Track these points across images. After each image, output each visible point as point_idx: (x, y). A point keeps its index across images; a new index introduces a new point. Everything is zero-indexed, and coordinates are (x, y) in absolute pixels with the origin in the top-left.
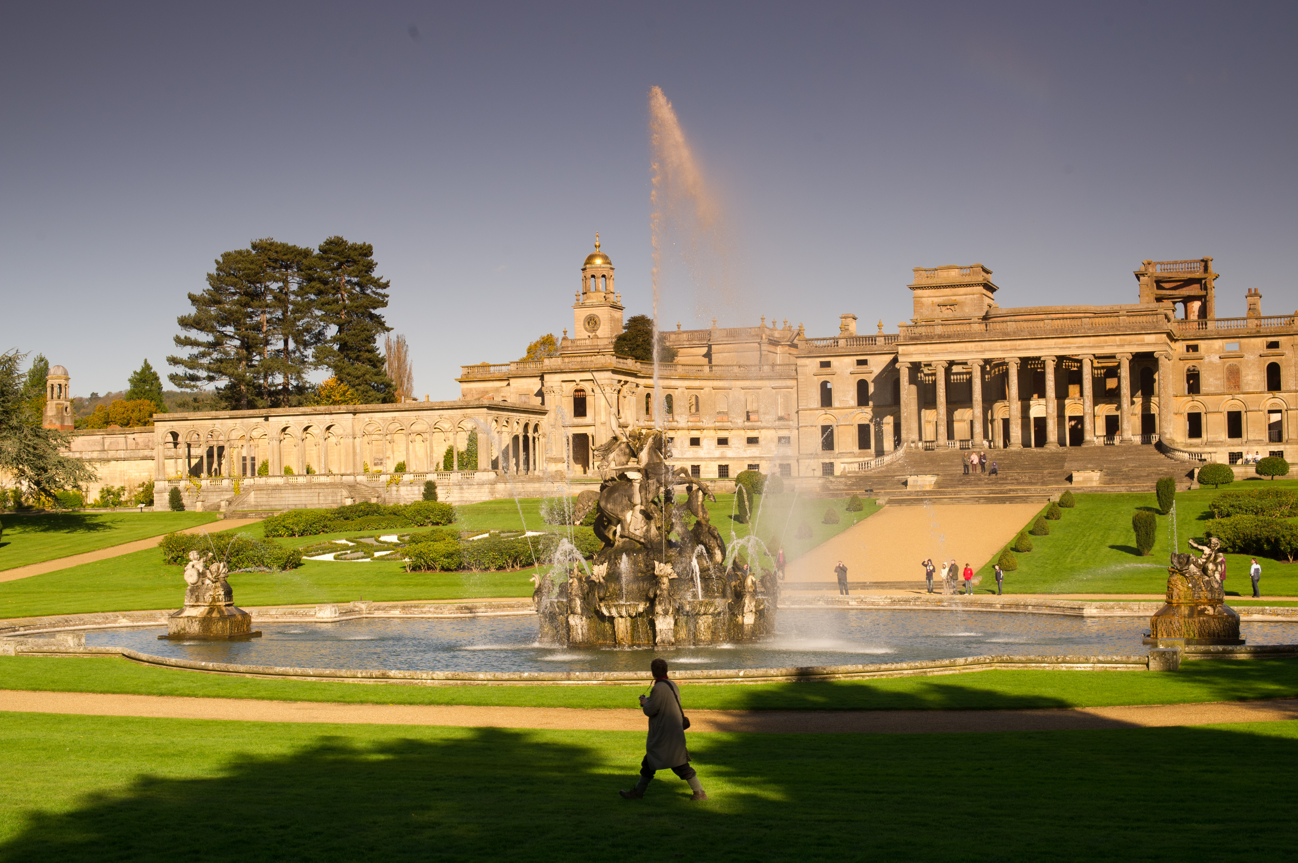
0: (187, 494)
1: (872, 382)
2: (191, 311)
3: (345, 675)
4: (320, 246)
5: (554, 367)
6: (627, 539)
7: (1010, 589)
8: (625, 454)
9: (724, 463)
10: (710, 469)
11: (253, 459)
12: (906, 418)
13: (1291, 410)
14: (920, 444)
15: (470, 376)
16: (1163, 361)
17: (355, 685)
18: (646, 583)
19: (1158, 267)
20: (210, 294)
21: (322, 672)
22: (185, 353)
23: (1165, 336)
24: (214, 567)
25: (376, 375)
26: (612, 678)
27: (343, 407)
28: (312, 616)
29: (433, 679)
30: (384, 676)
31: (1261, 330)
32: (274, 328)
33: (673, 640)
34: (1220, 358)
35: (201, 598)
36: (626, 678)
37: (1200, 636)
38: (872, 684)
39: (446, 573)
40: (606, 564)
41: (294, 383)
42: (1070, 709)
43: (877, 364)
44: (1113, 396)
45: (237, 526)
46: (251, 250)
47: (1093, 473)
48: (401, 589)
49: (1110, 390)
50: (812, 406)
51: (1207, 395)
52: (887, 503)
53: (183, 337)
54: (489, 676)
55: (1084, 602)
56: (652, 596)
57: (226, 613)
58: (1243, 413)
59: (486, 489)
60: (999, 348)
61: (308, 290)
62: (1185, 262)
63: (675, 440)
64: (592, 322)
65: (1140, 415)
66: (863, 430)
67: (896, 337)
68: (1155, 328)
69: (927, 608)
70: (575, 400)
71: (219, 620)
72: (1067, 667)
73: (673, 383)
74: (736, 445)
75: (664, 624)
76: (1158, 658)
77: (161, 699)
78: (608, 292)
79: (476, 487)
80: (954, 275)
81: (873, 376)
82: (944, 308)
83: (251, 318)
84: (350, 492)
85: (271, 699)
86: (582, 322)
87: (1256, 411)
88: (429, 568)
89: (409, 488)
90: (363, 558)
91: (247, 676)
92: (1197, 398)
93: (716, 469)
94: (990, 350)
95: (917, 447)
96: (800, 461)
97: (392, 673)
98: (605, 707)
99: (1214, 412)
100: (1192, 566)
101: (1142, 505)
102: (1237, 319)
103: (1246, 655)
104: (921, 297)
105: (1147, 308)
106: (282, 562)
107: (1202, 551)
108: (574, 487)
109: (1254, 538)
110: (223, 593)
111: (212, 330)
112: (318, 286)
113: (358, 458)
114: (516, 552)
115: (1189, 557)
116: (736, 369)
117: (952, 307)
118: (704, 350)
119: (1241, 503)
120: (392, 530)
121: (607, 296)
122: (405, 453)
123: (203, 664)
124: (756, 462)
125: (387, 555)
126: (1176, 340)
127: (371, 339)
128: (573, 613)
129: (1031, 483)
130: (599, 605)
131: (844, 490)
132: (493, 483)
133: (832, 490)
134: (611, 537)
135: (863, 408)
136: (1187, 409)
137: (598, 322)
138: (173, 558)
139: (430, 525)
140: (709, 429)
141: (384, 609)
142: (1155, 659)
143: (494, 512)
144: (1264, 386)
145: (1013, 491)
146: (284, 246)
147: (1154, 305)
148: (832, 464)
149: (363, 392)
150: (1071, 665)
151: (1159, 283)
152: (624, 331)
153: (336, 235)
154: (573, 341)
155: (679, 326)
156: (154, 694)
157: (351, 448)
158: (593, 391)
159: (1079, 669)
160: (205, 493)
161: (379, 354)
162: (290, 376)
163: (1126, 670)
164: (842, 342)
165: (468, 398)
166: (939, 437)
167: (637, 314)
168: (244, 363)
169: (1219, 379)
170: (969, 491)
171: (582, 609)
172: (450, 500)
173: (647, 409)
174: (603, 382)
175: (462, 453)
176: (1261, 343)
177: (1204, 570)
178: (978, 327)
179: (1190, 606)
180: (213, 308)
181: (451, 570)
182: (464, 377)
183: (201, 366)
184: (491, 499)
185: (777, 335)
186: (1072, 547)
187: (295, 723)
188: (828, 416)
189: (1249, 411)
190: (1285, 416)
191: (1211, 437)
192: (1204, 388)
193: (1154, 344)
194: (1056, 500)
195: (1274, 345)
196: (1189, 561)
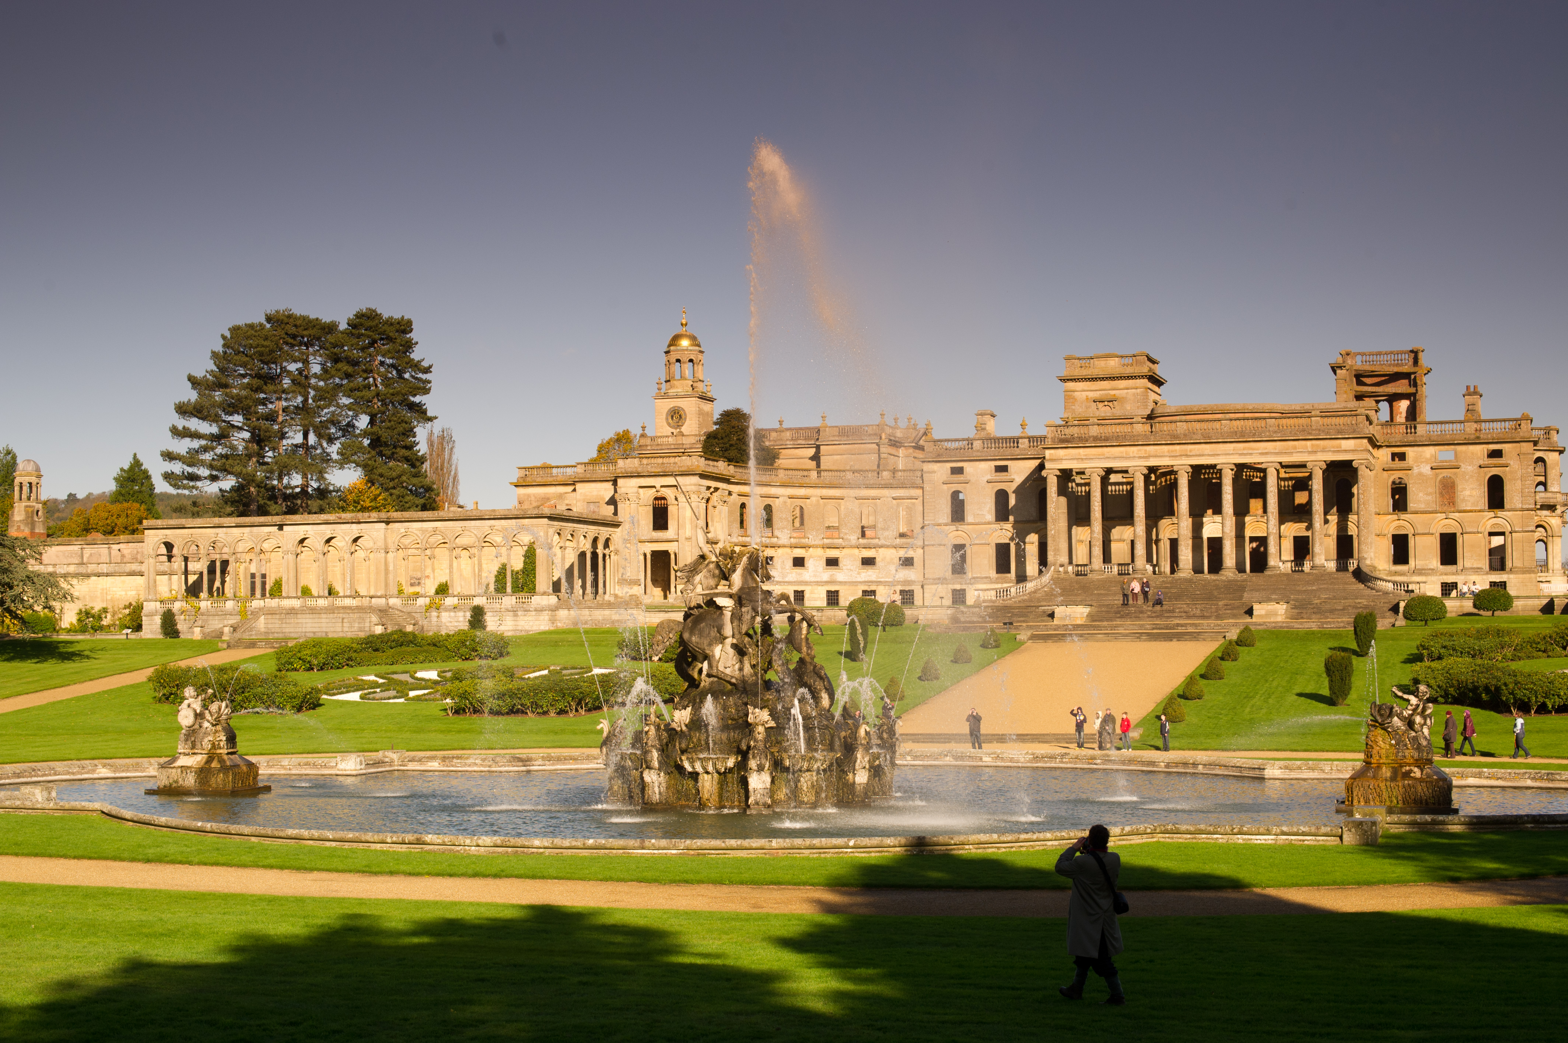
0: (182, 617)
1: (1014, 492)
2: (192, 396)
3: (372, 840)
4: (349, 320)
5: (629, 470)
6: (716, 679)
7: (1177, 744)
8: (714, 576)
9: (833, 588)
10: (816, 596)
11: (264, 576)
12: (1053, 536)
13: (1516, 532)
14: (1070, 568)
15: (528, 479)
16: (1363, 472)
17: (383, 852)
18: (737, 732)
19: (1359, 358)
20: (214, 376)
21: (343, 836)
22: (183, 446)
23: (1366, 441)
24: (214, 707)
25: (414, 476)
26: (694, 847)
27: (374, 515)
28: (332, 767)
29: (478, 846)
30: (419, 842)
31: (1482, 436)
32: (292, 418)
33: (769, 802)
34: (1432, 468)
35: (198, 745)
36: (712, 847)
37: (1404, 802)
38: (1009, 858)
39: (496, 718)
40: (689, 709)
41: (315, 485)
42: (1247, 890)
43: (1020, 471)
44: (1303, 513)
45: (243, 657)
46: (265, 323)
47: (1277, 605)
48: (441, 736)
49: (1300, 505)
50: (941, 521)
51: (1416, 513)
52: (1029, 639)
53: (180, 428)
54: (546, 842)
55: (1266, 761)
56: (745, 748)
57: (228, 763)
58: (1458, 535)
59: (545, 616)
60: (1167, 454)
61: (333, 372)
62: (1391, 353)
63: (774, 559)
64: (676, 416)
65: (1335, 536)
66: (1002, 551)
67: (1043, 438)
68: (1354, 431)
69: (1077, 766)
70: (655, 510)
71: (219, 771)
72: (1244, 840)
73: (773, 491)
74: (849, 567)
75: (758, 782)
76: (1353, 830)
77: (148, 866)
78: (696, 379)
79: (534, 613)
80: (1113, 365)
81: (1014, 486)
82: (1101, 405)
83: (265, 405)
84: (380, 618)
85: (281, 868)
86: (664, 416)
87: (1474, 533)
88: (476, 711)
89: (452, 614)
90: (395, 697)
91: (253, 839)
92: (1404, 516)
93: (824, 595)
94: (1156, 456)
95: (1066, 572)
96: (925, 587)
97: (429, 838)
98: (686, 882)
99: (1423, 534)
100: (1396, 719)
101: (1336, 645)
102: (1452, 422)
103: (1459, 827)
104: (1074, 391)
105: (1345, 407)
106: (297, 702)
107: (1408, 701)
108: (652, 615)
109: (1470, 686)
110: (224, 738)
111: (216, 419)
112: (345, 368)
113: (391, 576)
114: (581, 693)
115: (1392, 708)
116: (849, 475)
117: (1110, 404)
118: (812, 451)
119: (1456, 643)
120: (431, 664)
121: (695, 385)
122: (448, 571)
123: (199, 824)
124: (873, 588)
125: (425, 695)
126: (1379, 447)
127: (410, 432)
128: (649, 767)
129: (1203, 617)
130: (681, 760)
131: (978, 622)
132: (554, 609)
133: (965, 622)
134: (696, 676)
135: (1002, 523)
136: (1391, 529)
137: (683, 417)
138: (164, 695)
139: (477, 659)
140: (816, 547)
141: (420, 760)
142: (1350, 830)
143: (556, 644)
144: (1483, 502)
145: (1182, 626)
146: (304, 318)
147: (1353, 404)
148: (965, 590)
149: (399, 497)
150: (1249, 837)
151: (1359, 377)
152: (715, 427)
153: (368, 306)
154: (653, 439)
155: (781, 422)
156: (139, 861)
157: (383, 564)
158: (676, 499)
159: (1259, 842)
160: (205, 617)
161: (419, 451)
162: (309, 476)
163: (1315, 843)
164: (977, 444)
165: (526, 506)
166: (1094, 560)
167: (730, 407)
168: (254, 459)
169: (1430, 494)
170: (1128, 626)
171: (660, 762)
172: (502, 628)
173: (742, 522)
174: (689, 488)
175: (517, 573)
176: (1481, 451)
177: (1410, 724)
178: (1142, 428)
179: (1393, 768)
180: (217, 393)
181: (503, 715)
182: (521, 480)
183: (203, 463)
184: (552, 628)
185: (899, 434)
186: (1251, 694)
187: (309, 898)
188: (960, 532)
189: (1466, 533)
190: (1508, 539)
191: (1420, 563)
192: (1413, 505)
193: (1353, 451)
194: (1234, 638)
195: (1496, 454)
196: (1392, 713)
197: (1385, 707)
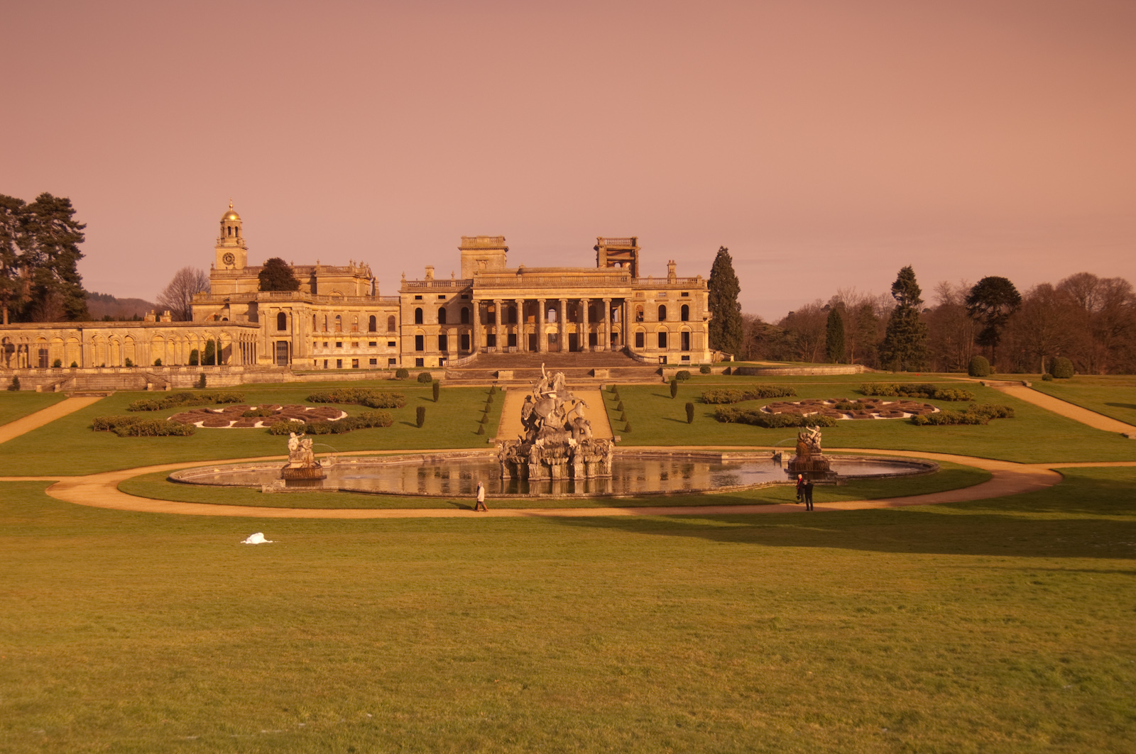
0: (20, 379)
1: (449, 309)
5: (265, 298)
9: (355, 358)
10: (348, 362)
12: (477, 333)
13: (694, 332)
15: (199, 301)
16: (629, 304)
18: (563, 448)
19: (608, 241)
23: (631, 289)
31: (677, 286)
34: (655, 301)
35: (299, 459)
43: (452, 298)
47: (605, 370)
50: (410, 323)
51: (648, 322)
52: (507, 389)
58: (667, 333)
60: (534, 293)
62: (622, 239)
63: (328, 344)
64: (229, 258)
66: (442, 339)
68: (625, 284)
70: (279, 319)
73: (327, 307)
74: (363, 347)
78: (239, 238)
79: (231, 376)
80: (486, 242)
81: (448, 306)
82: (480, 263)
84: (147, 379)
86: (222, 258)
87: (674, 332)
92: (642, 324)
96: (402, 357)
99: (651, 333)
104: (466, 255)
117: (485, 262)
121: (239, 241)
122: (162, 352)
124: (375, 357)
127: (74, 264)
132: (242, 373)
135: (441, 325)
136: (636, 330)
140: (347, 336)
144: (679, 317)
148: (423, 359)
151: (607, 251)
152: (265, 267)
153: (46, 191)
158: (291, 314)
161: (79, 276)
164: (429, 284)
166: (497, 345)
169: (654, 313)
174: (298, 309)
176: (678, 293)
177: (814, 441)
184: (241, 384)
185: (357, 271)
188: (420, 329)
189: (671, 332)
190: (690, 336)
191: (649, 347)
192: (646, 319)
193: (625, 294)
194: (605, 388)
195: (685, 295)
196: (807, 437)
197: (805, 434)
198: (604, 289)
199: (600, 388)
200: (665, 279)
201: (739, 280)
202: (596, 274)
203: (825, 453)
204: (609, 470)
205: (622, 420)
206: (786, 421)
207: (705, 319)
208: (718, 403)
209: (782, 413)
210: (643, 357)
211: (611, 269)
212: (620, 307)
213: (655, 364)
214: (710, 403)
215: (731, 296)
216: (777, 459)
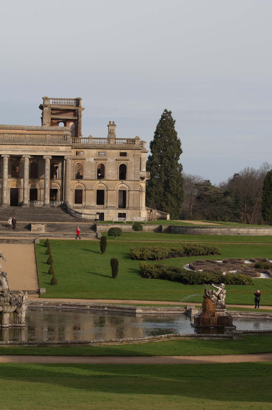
13: (131, 191)
23: (71, 147)
31: (117, 146)
34: (94, 159)
47: (42, 225)
51: (87, 180)
58: (105, 191)
62: (66, 99)
68: (66, 143)
76: (236, 335)
87: (112, 190)
92: (81, 181)
99: (89, 190)
100: (214, 295)
107: (218, 289)
136: (75, 187)
144: (117, 176)
151: (52, 111)
169: (93, 172)
176: (117, 153)
177: (219, 297)
189: (109, 190)
190: (127, 194)
191: (87, 204)
192: (85, 177)
193: (65, 152)
194: (39, 242)
195: (124, 154)
196: (212, 293)
197: (210, 291)
198: (45, 147)
199: (34, 242)
200: (105, 139)
201: (181, 142)
202: (38, 132)
203: (229, 309)
204: (23, 320)
205: (49, 273)
206: (205, 279)
207: (142, 178)
208: (144, 260)
209: (204, 270)
210: (81, 214)
211: (54, 128)
212: (60, 164)
213: (91, 221)
214: (137, 259)
215: (173, 157)
216: (187, 314)
